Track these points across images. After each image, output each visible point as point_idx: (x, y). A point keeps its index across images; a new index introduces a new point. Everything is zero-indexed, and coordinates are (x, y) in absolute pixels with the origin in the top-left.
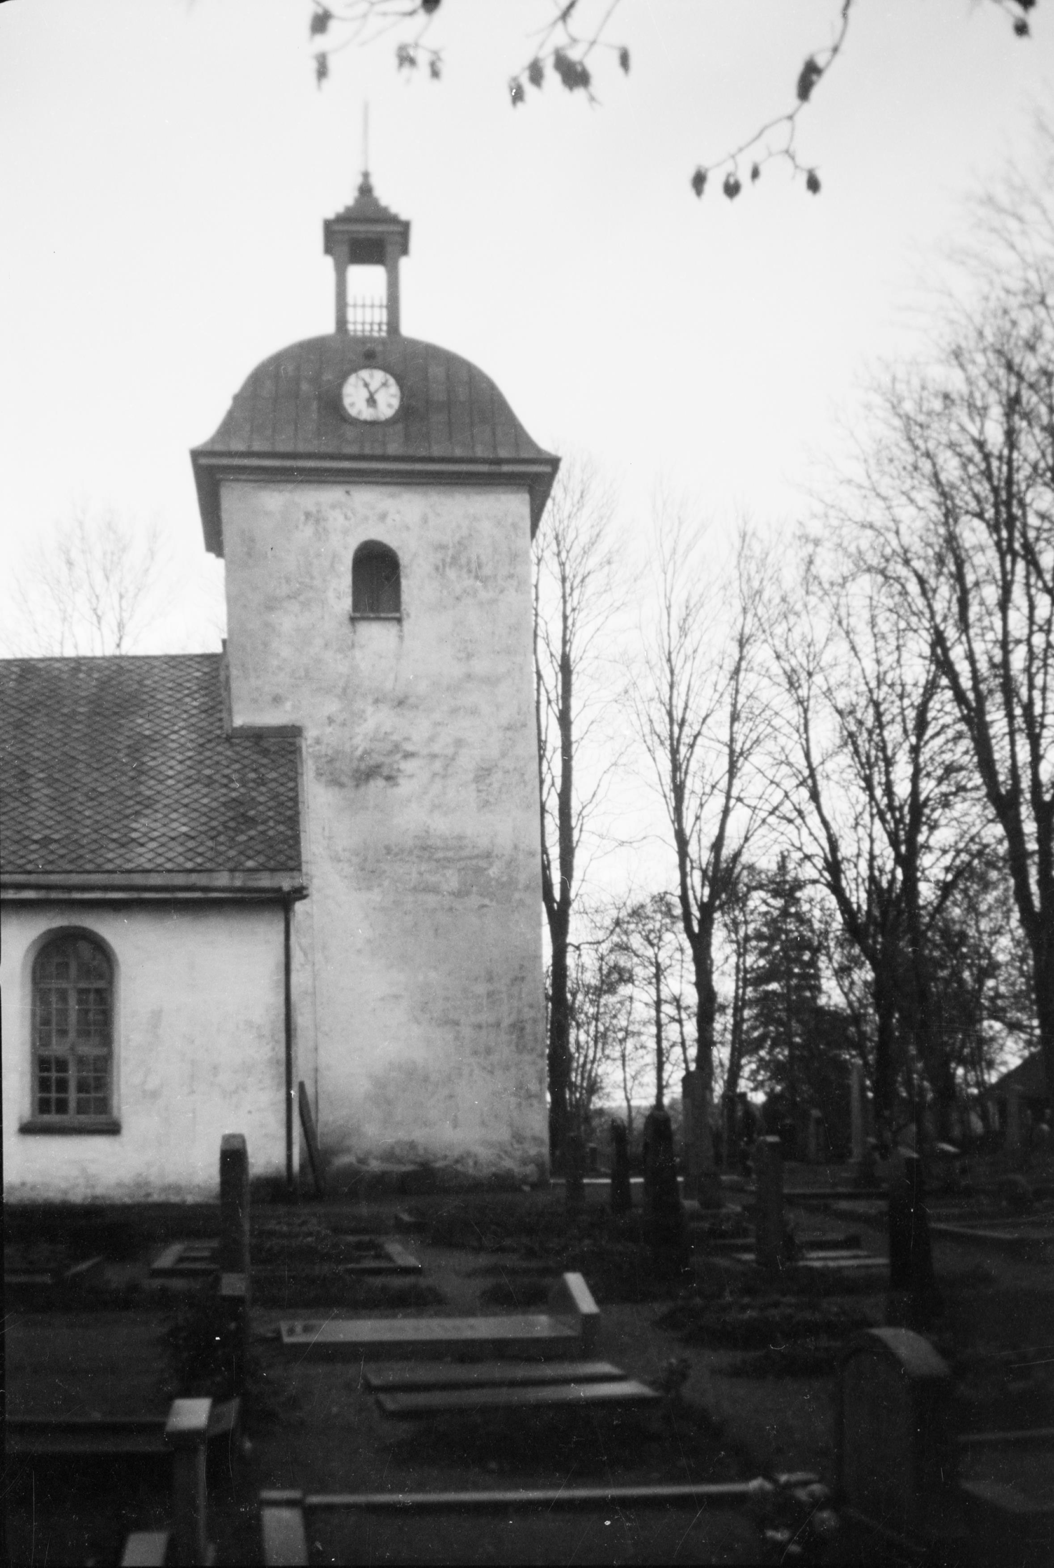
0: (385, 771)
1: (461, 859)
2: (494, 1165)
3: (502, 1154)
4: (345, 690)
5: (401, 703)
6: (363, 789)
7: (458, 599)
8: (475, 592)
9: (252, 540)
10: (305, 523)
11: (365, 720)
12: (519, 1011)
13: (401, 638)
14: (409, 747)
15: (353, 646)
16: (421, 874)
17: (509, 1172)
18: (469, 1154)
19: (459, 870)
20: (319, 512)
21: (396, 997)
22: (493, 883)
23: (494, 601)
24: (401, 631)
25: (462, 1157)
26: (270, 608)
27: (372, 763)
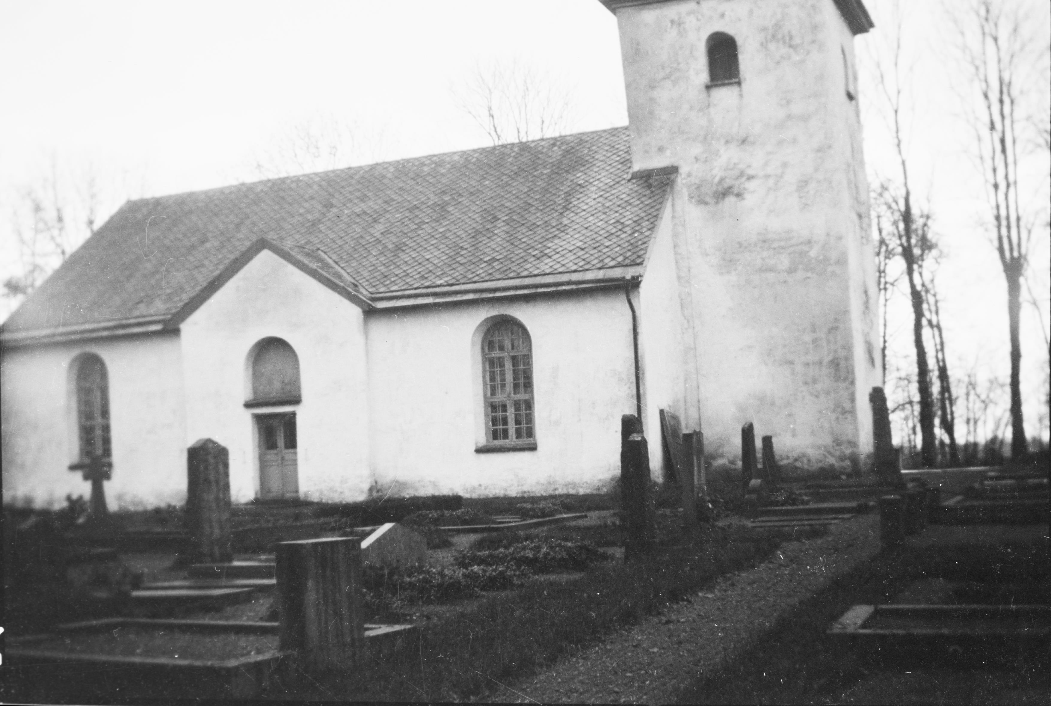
0: (735, 191)
1: (791, 246)
2: (821, 461)
3: (826, 453)
4: (705, 138)
5: (744, 141)
6: (720, 205)
7: (778, 63)
8: (789, 58)
9: (638, 44)
10: (671, 28)
11: (720, 157)
12: (835, 351)
13: (741, 96)
14: (750, 172)
15: (709, 105)
16: (763, 259)
17: (832, 466)
18: (804, 455)
19: (789, 254)
20: (680, 18)
21: (750, 347)
22: (813, 261)
23: (803, 61)
24: (741, 91)
25: (799, 457)
26: (653, 88)
27: (726, 185)
